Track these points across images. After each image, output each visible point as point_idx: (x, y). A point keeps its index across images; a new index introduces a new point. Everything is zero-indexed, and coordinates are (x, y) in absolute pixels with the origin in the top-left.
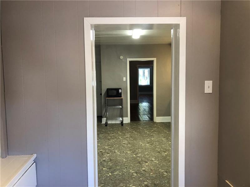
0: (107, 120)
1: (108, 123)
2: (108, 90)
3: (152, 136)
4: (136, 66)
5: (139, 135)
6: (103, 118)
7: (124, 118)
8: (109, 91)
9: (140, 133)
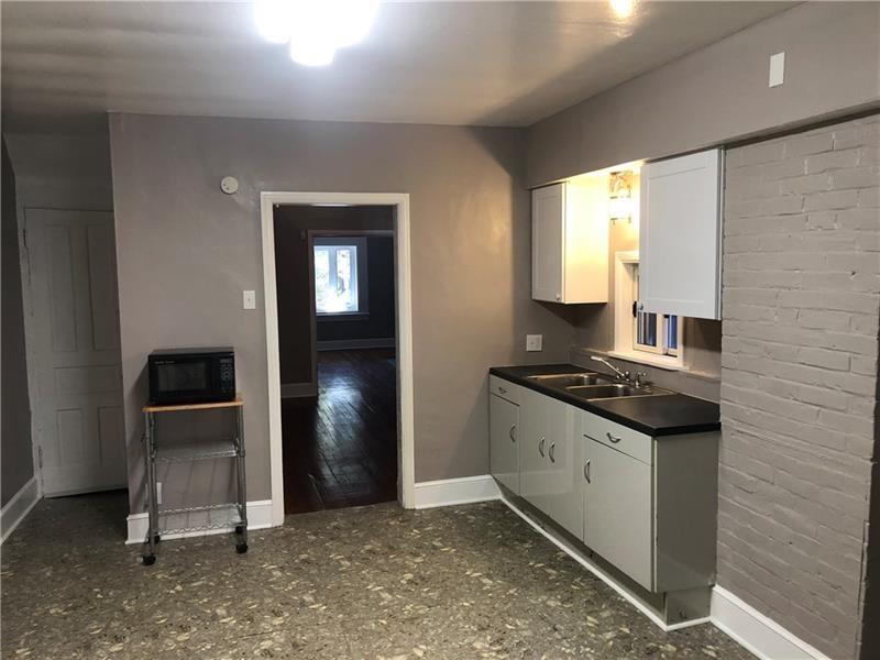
0: (153, 524)
1: (163, 538)
2: (156, 362)
3: (412, 620)
4: (303, 234)
5: (343, 623)
6: (134, 513)
7: (248, 504)
8: (160, 369)
9: (341, 608)
